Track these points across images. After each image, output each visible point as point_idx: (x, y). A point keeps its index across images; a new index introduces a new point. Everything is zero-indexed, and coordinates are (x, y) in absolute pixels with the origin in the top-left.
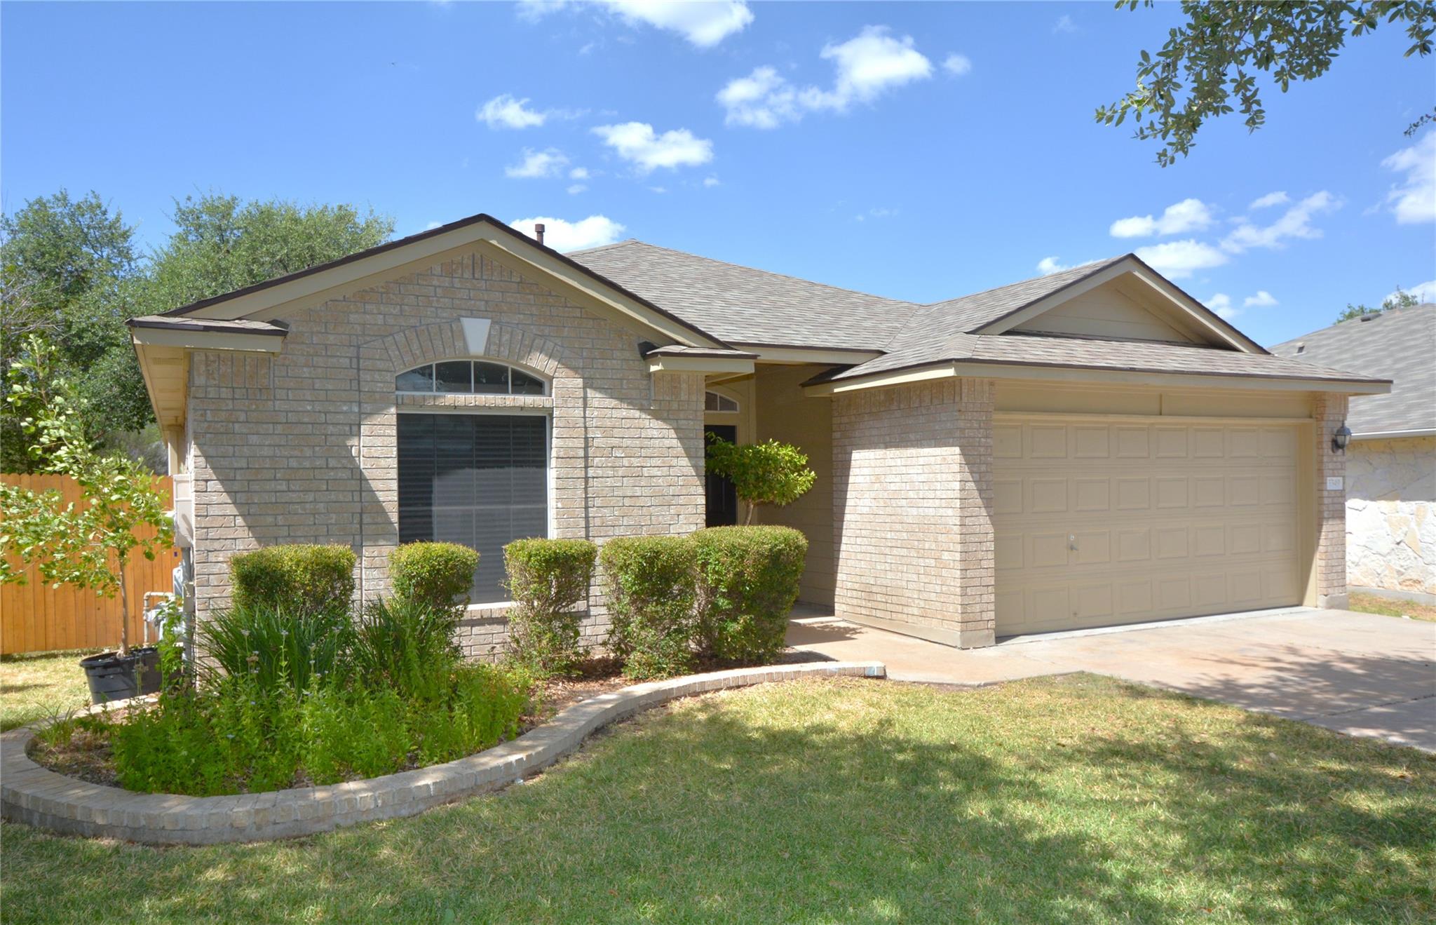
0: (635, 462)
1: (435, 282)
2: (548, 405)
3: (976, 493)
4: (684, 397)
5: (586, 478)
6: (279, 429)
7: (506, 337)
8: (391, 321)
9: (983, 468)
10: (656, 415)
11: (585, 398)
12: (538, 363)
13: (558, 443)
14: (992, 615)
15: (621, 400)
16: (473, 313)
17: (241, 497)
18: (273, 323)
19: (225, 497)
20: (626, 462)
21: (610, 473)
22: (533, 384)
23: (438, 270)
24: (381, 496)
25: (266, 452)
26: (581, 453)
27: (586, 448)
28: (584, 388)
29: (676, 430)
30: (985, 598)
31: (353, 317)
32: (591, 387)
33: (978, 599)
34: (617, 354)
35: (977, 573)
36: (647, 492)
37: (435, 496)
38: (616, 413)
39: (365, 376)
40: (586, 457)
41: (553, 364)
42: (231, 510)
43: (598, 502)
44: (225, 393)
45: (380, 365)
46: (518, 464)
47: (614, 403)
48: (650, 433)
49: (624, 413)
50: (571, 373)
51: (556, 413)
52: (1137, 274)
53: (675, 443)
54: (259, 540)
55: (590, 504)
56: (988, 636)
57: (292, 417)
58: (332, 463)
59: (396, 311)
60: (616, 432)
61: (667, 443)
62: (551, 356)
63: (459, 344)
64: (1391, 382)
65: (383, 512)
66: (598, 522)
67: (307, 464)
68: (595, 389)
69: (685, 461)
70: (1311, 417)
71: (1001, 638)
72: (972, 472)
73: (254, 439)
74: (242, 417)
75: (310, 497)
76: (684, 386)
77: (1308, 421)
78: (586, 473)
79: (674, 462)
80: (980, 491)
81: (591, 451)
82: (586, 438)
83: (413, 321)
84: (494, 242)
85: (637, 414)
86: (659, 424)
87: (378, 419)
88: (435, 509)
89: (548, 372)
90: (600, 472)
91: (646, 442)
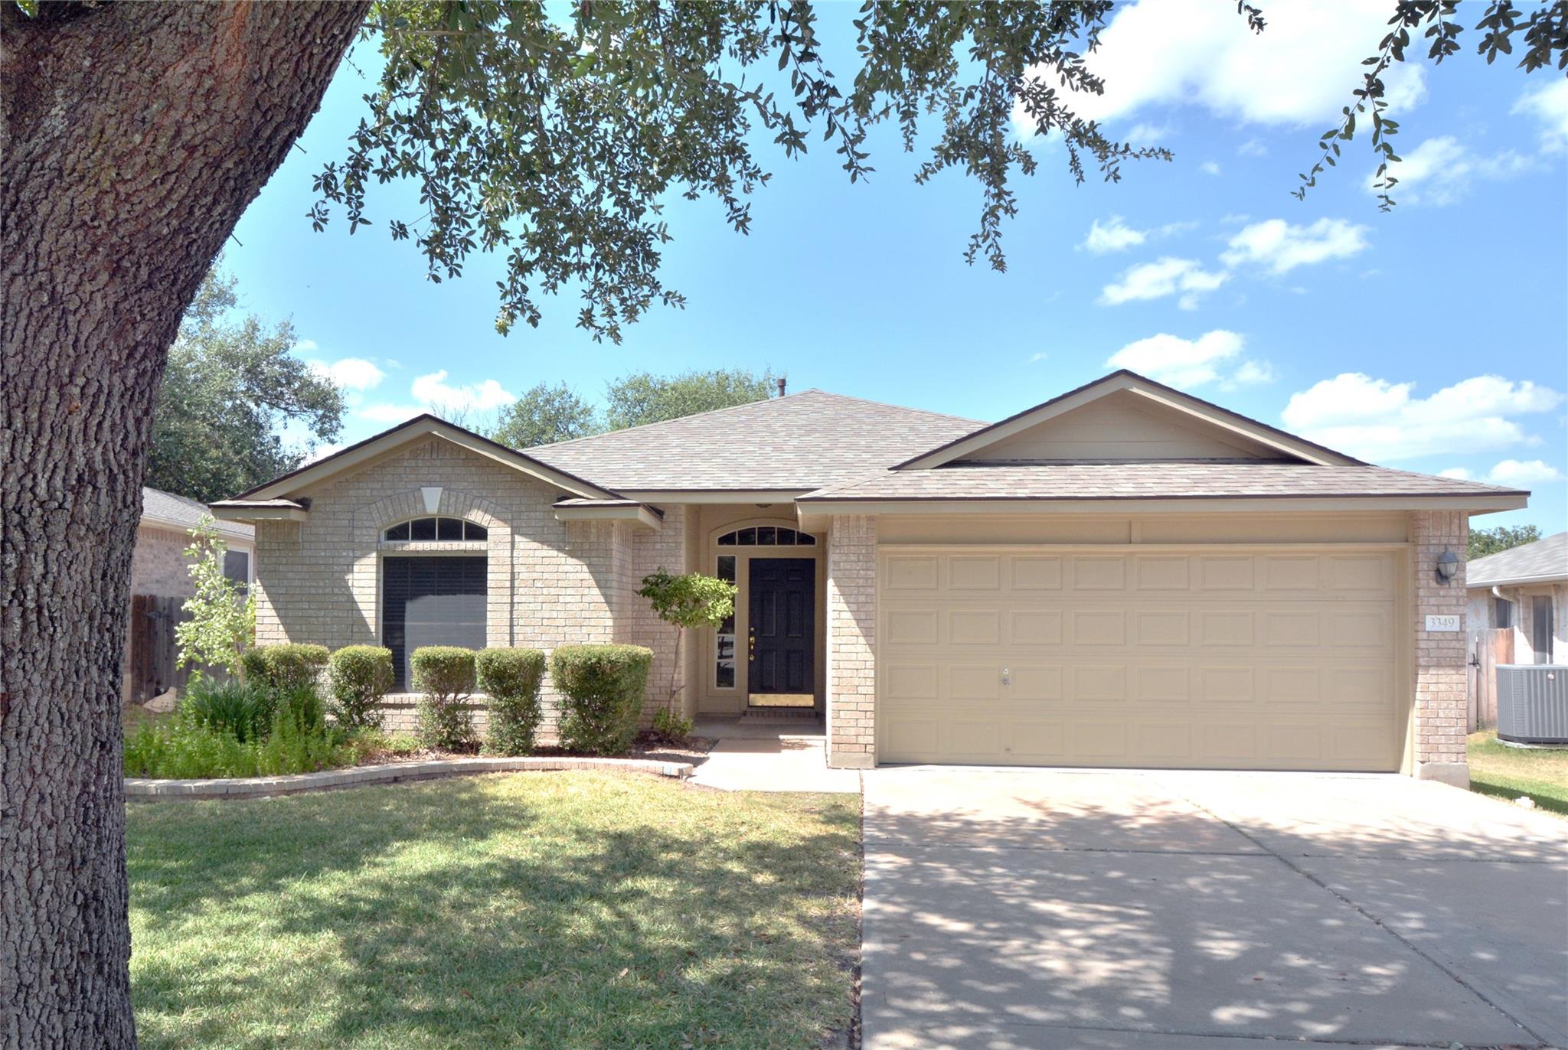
0: (553, 591)
1: (406, 464)
2: (483, 548)
3: (854, 623)
4: (593, 539)
5: (512, 604)
6: (305, 568)
7: (453, 500)
8: (375, 493)
9: (862, 599)
10: (572, 554)
11: (513, 543)
12: (477, 517)
13: (496, 576)
14: (871, 740)
15: (542, 543)
16: (431, 484)
17: (282, 613)
18: (297, 501)
19: (273, 613)
20: (545, 591)
21: (532, 600)
22: (478, 533)
23: (407, 455)
24: (365, 614)
25: (297, 583)
26: (508, 584)
27: (512, 580)
28: (512, 534)
29: (589, 565)
30: (862, 723)
31: (351, 493)
32: (519, 534)
33: (853, 723)
34: (540, 507)
35: (853, 698)
36: (562, 615)
37: (407, 615)
38: (537, 553)
39: (357, 532)
40: (512, 587)
41: (488, 517)
42: (277, 620)
43: (521, 622)
44: (274, 546)
45: (367, 524)
46: (467, 592)
47: (536, 545)
48: (566, 568)
49: (544, 553)
50: (501, 524)
51: (490, 554)
52: (1135, 390)
53: (587, 576)
54: (293, 640)
55: (515, 623)
56: (866, 760)
57: (313, 561)
58: (336, 591)
59: (378, 486)
60: (538, 568)
61: (580, 576)
62: (486, 512)
63: (419, 506)
64: (1528, 493)
65: (366, 625)
66: (521, 637)
67: (321, 591)
68: (522, 535)
69: (596, 591)
70: (1407, 541)
71: (881, 764)
72: (847, 603)
73: (290, 575)
74: (284, 561)
75: (322, 613)
76: (593, 530)
77: (1403, 545)
78: (512, 599)
79: (586, 591)
80: (858, 620)
81: (516, 583)
82: (513, 573)
83: (389, 492)
84: (435, 433)
85: (555, 553)
86: (570, 560)
87: (365, 561)
88: (406, 623)
89: (484, 524)
90: (523, 599)
91: (563, 576)
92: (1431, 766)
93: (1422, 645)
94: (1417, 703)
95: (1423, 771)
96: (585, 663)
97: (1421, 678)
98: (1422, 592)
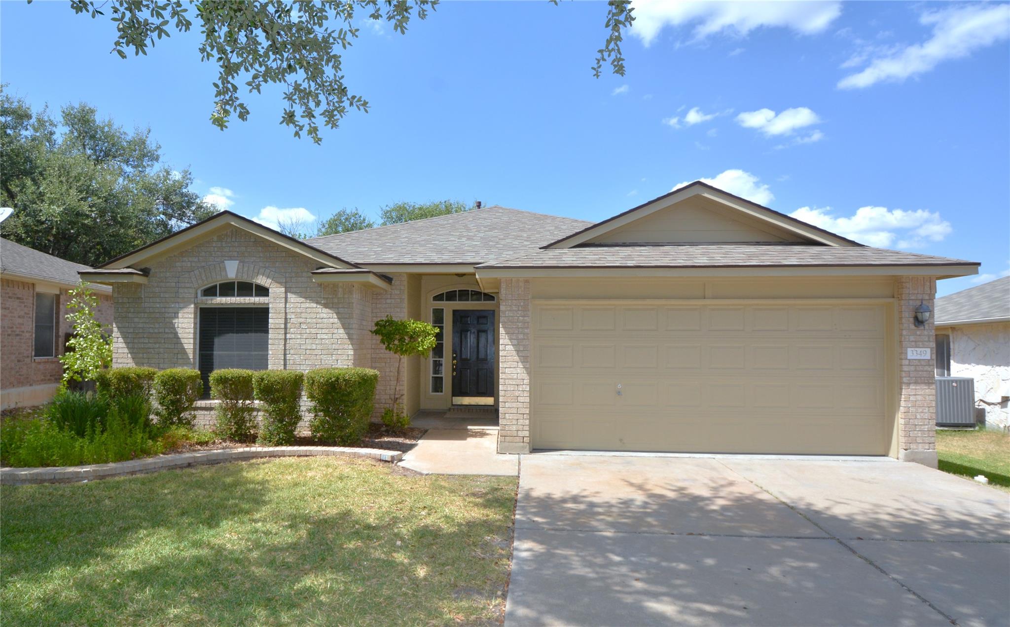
0: (313, 331)
1: (214, 245)
2: (266, 302)
3: (514, 353)
4: (340, 295)
5: (285, 339)
6: (146, 315)
7: (246, 269)
8: (194, 264)
9: (521, 336)
10: (326, 306)
11: (286, 298)
12: (262, 281)
13: (274, 321)
14: (527, 434)
15: (306, 298)
16: (231, 258)
17: (130, 346)
18: (141, 270)
19: (124, 345)
20: (308, 331)
21: (299, 336)
22: (263, 291)
23: (215, 239)
24: (186, 346)
25: (140, 325)
26: (283, 326)
27: (286, 324)
28: (286, 292)
29: (337, 314)
30: (521, 422)
31: (178, 264)
32: (290, 292)
33: (514, 422)
34: (304, 274)
35: (514, 405)
36: (319, 347)
37: (216, 346)
38: (303, 305)
39: (181, 291)
40: (286, 328)
41: (269, 281)
42: (126, 350)
43: (292, 351)
44: (125, 300)
45: (188, 285)
46: (256, 331)
47: (302, 300)
48: (322, 315)
49: (308, 305)
50: (279, 285)
51: (270, 306)
52: (706, 195)
53: (336, 320)
54: (136, 364)
55: (288, 352)
56: (523, 448)
57: (151, 310)
58: (167, 330)
59: (196, 260)
60: (303, 315)
61: (331, 320)
62: (268, 277)
63: (223, 274)
64: (979, 264)
65: (185, 353)
66: (291, 362)
67: (156, 331)
68: (292, 293)
69: (342, 331)
70: (893, 297)
71: (535, 450)
72: (510, 339)
73: (136, 320)
74: (132, 310)
75: (157, 346)
76: (340, 290)
77: (891, 300)
78: (285, 336)
79: (336, 331)
80: (518, 351)
81: (289, 325)
82: (286, 319)
83: (203, 264)
84: (233, 223)
85: (315, 305)
86: (325, 310)
87: (186, 310)
88: (215, 353)
89: (267, 285)
90: (293, 336)
91: (320, 321)
92: (912, 453)
93: (905, 368)
94: (901, 408)
95: (906, 455)
96: (327, 381)
97: (904, 392)
98: (904, 333)
